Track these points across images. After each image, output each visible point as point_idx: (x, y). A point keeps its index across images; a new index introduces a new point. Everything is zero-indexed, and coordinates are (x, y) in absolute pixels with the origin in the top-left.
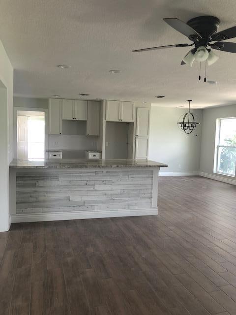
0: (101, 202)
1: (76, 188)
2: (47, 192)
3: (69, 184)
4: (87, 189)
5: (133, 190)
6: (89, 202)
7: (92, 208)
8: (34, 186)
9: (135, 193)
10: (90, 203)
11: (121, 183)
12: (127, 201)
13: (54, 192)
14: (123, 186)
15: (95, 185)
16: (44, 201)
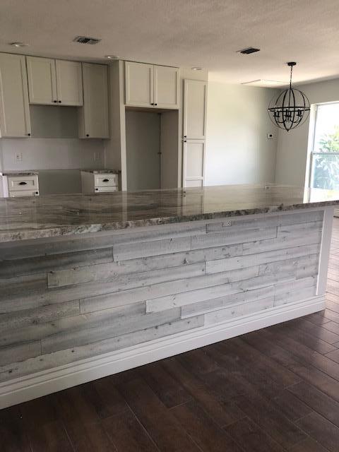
0: (220, 302)
1: (159, 276)
2: (81, 301)
3: (143, 267)
4: (186, 275)
5: (285, 262)
6: (191, 309)
7: (198, 322)
8: (43, 287)
9: (288, 267)
10: (194, 311)
11: (262, 248)
12: (271, 290)
13: (102, 298)
14: (264, 255)
15: (205, 262)
16: (76, 328)
